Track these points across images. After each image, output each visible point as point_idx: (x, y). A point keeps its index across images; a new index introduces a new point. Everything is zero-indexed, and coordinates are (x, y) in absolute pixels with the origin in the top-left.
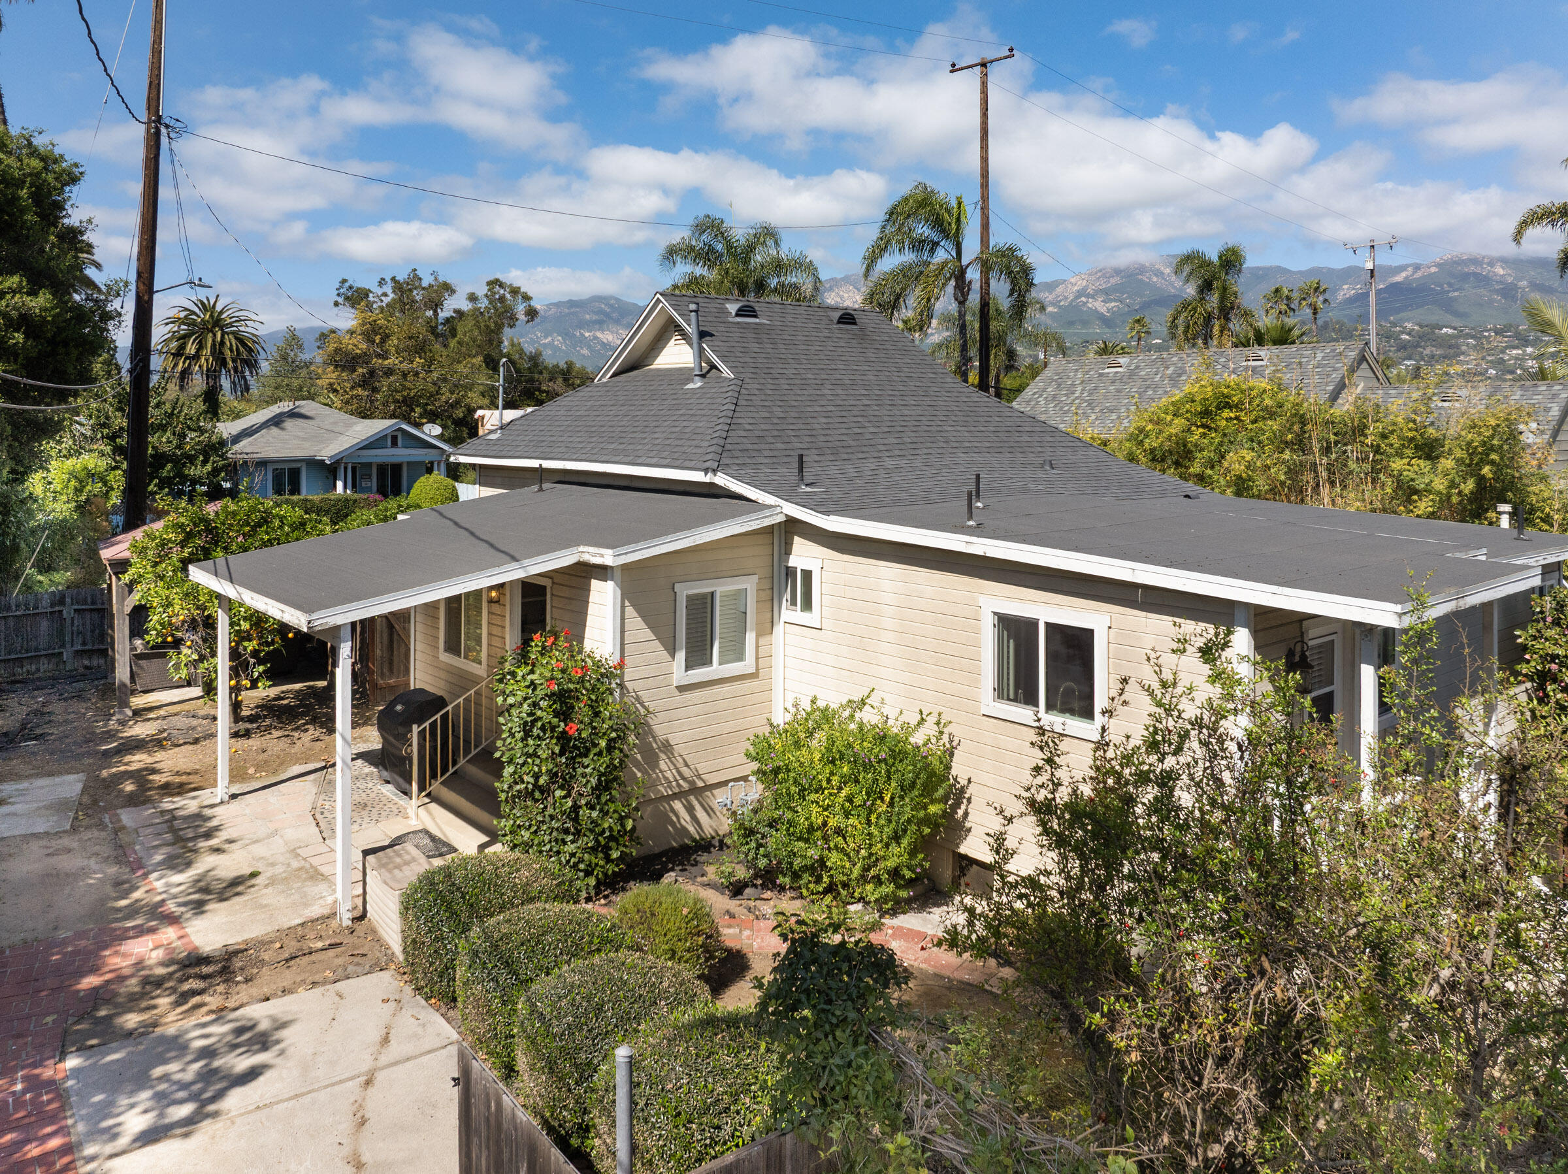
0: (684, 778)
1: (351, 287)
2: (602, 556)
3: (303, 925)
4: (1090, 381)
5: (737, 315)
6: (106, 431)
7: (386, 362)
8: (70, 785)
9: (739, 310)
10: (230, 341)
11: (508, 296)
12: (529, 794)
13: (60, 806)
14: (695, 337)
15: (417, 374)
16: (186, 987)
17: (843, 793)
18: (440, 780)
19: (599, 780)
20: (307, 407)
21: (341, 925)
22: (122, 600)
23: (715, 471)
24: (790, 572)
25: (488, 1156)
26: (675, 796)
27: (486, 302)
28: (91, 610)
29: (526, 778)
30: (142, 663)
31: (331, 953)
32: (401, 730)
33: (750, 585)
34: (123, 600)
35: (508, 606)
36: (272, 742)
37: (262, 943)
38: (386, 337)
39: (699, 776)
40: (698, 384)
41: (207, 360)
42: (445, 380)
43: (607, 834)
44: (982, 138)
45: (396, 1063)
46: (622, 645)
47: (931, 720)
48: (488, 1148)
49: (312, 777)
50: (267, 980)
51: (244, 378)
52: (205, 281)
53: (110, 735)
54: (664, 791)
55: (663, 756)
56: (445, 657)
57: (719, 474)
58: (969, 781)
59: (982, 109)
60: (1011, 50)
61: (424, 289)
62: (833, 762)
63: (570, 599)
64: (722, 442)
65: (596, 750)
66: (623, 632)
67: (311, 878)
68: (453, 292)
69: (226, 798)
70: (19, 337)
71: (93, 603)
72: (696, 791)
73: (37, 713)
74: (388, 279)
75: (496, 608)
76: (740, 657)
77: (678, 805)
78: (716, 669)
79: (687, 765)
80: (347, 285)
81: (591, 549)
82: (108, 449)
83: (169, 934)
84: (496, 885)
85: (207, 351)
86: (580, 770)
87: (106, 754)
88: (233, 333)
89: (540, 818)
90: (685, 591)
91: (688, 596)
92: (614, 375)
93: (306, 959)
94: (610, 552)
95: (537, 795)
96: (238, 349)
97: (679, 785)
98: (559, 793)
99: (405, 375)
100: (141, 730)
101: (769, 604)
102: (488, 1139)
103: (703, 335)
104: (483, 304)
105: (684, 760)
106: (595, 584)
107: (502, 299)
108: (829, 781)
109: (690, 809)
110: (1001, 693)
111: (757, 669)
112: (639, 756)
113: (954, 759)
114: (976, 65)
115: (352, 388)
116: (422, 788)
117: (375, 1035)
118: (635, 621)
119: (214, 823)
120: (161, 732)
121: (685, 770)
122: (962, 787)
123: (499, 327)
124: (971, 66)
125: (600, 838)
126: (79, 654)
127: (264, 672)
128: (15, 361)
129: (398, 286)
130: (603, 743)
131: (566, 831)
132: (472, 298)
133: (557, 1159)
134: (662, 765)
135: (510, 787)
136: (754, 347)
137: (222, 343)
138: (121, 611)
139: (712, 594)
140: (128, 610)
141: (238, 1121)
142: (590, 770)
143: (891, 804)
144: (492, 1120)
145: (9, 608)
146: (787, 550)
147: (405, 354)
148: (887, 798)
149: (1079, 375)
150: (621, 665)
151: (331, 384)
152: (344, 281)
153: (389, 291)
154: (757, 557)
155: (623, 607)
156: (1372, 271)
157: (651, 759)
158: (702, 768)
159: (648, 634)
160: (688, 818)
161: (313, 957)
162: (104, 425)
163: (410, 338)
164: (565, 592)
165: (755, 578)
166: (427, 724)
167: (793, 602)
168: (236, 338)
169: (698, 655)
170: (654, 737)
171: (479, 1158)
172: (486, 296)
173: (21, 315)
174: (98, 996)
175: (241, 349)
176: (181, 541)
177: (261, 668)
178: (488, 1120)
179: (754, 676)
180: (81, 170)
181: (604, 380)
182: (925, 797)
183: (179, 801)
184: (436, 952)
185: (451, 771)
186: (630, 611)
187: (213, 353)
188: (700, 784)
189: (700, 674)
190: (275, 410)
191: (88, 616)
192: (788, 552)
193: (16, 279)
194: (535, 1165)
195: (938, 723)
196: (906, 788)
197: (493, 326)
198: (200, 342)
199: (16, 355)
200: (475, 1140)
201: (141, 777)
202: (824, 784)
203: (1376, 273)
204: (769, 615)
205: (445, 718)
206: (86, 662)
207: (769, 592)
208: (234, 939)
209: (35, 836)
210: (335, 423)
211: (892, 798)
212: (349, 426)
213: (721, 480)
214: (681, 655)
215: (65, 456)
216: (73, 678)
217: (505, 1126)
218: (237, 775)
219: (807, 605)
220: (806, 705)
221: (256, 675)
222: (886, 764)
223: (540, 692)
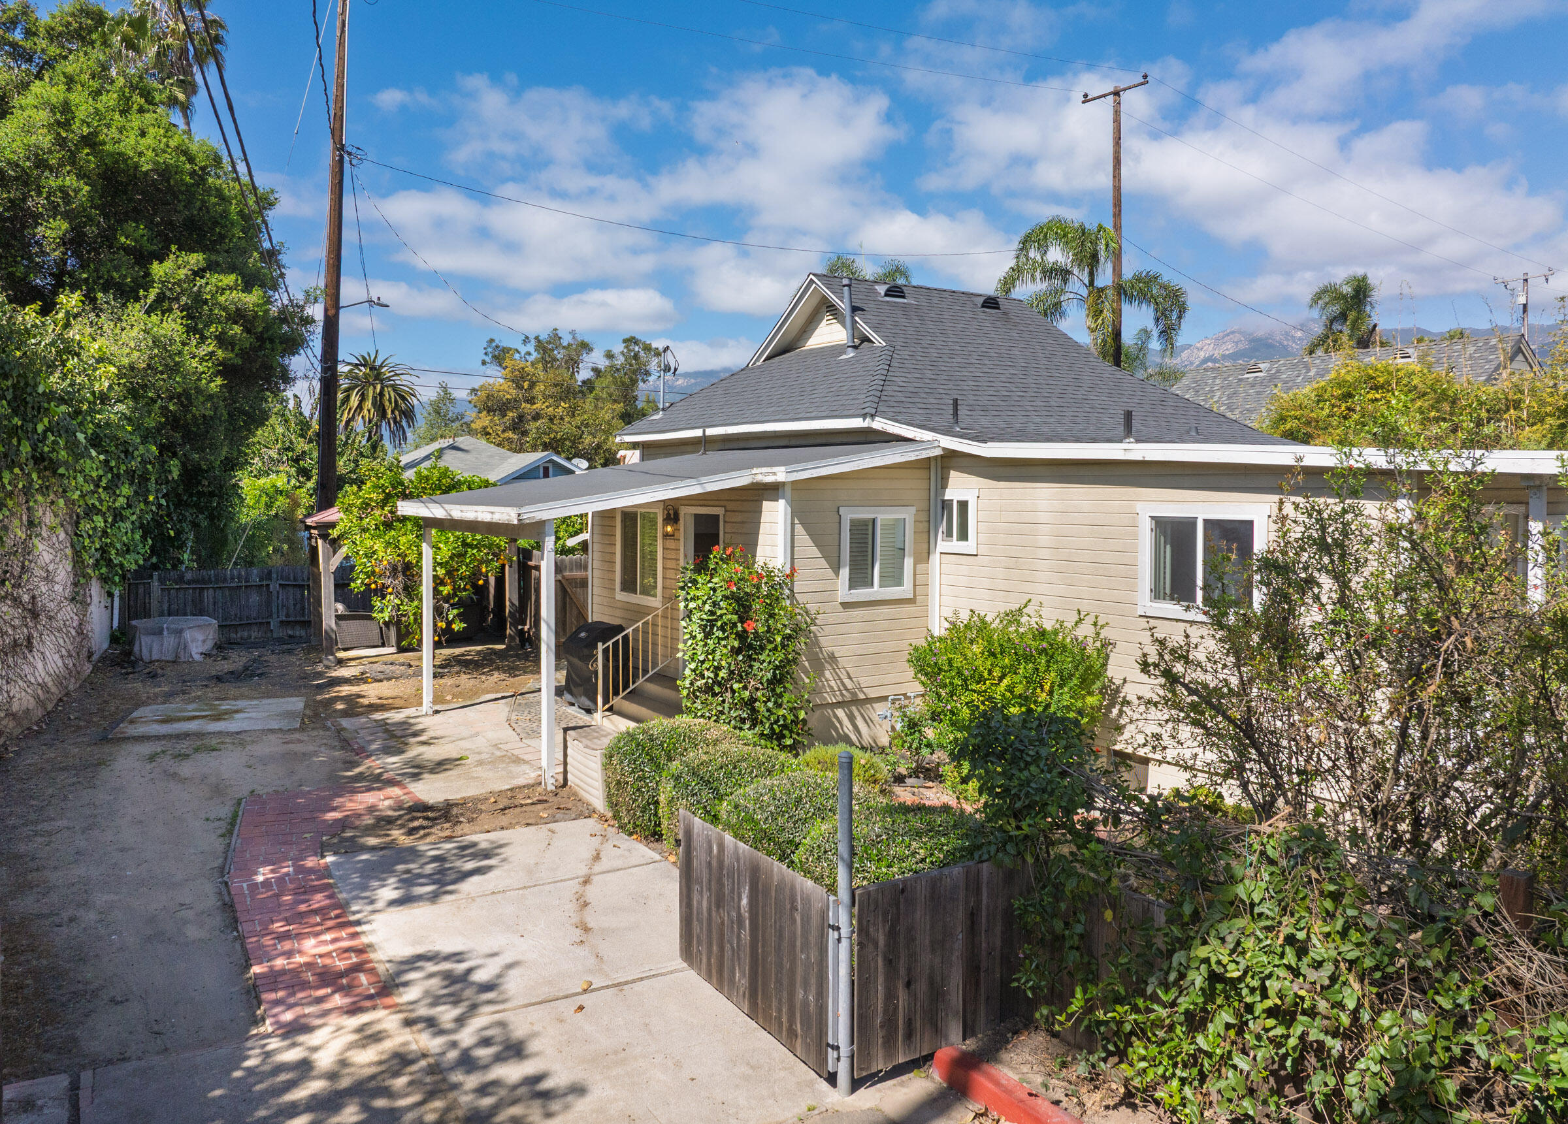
0: (847, 689)
1: (497, 347)
2: (775, 474)
3: (511, 790)
4: (1229, 386)
5: (886, 295)
6: (290, 454)
7: (534, 407)
8: (296, 703)
9: (888, 290)
10: (389, 393)
11: (642, 354)
12: (708, 689)
13: (290, 715)
14: (847, 312)
15: (562, 419)
16: (416, 824)
17: (1005, 682)
18: (622, 695)
19: (774, 673)
20: (463, 441)
21: (545, 790)
22: (327, 559)
23: (873, 416)
24: (946, 505)
25: (709, 898)
26: (840, 704)
27: (622, 359)
28: (294, 586)
29: (707, 674)
30: (342, 623)
31: (540, 807)
32: (586, 652)
33: (908, 515)
34: (329, 559)
35: (682, 540)
36: (465, 680)
37: (477, 800)
38: (533, 385)
39: (861, 689)
40: (851, 354)
41: (369, 411)
42: (587, 426)
43: (781, 722)
44: (1115, 166)
45: (608, 872)
46: (792, 559)
47: (1090, 620)
48: (710, 890)
49: (503, 701)
50: (485, 820)
51: (402, 427)
52: (383, 301)
53: (319, 675)
54: (831, 699)
55: (827, 665)
56: (621, 596)
57: (877, 418)
58: (1125, 681)
59: (1114, 138)
60: (1145, 77)
61: (564, 347)
62: (993, 655)
63: (743, 522)
64: (878, 394)
65: (770, 646)
66: (793, 547)
67: (514, 762)
68: (591, 350)
69: (430, 712)
70: (237, 329)
71: (295, 579)
72: (856, 702)
73: (254, 661)
74: (532, 337)
75: (671, 544)
76: (899, 582)
77: (840, 713)
78: (876, 591)
79: (850, 678)
80: (494, 344)
81: (764, 470)
82: (293, 471)
83: (396, 791)
84: (690, 737)
85: (368, 404)
86: (756, 665)
87: (318, 686)
88: (392, 386)
89: (720, 708)
90: (849, 515)
91: (852, 521)
92: (768, 358)
93: (518, 810)
94: (783, 469)
95: (717, 689)
96: (396, 401)
97: (842, 695)
98: (736, 686)
99: (551, 420)
100: (344, 672)
101: (925, 536)
102: (710, 881)
103: (855, 309)
104: (620, 361)
105: (848, 673)
106: (766, 505)
107: (636, 356)
108: (990, 672)
109: (852, 718)
110: (1157, 594)
111: (915, 596)
112: (806, 664)
113: (1110, 662)
114: (1109, 94)
115: (504, 431)
116: (606, 701)
117: (588, 854)
118: (803, 538)
119: (420, 727)
120: (363, 674)
121: (847, 682)
122: (1118, 687)
123: (634, 382)
124: (1104, 96)
125: (775, 726)
126: (283, 623)
127: (458, 615)
128: (232, 351)
129: (540, 345)
130: (778, 639)
131: (743, 721)
132: (610, 355)
133: (780, 869)
134: (828, 674)
135: (692, 684)
136: (903, 321)
137: (381, 394)
138: (326, 569)
139: (874, 520)
140: (333, 568)
141: (478, 900)
142: (763, 669)
143: (1051, 693)
144: (714, 863)
145: (225, 580)
146: (943, 484)
147: (551, 401)
148: (1047, 687)
149: (1217, 381)
150: (791, 576)
151: (485, 428)
152: (492, 341)
153: (532, 350)
154: (915, 486)
155: (793, 524)
156: (1525, 306)
157: (818, 666)
158: (864, 683)
159: (815, 551)
160: (850, 727)
161: (524, 808)
162: (288, 449)
163: (556, 385)
164: (738, 517)
165: (913, 510)
166: (610, 643)
167: (949, 534)
168: (394, 390)
169: (860, 577)
170: (820, 648)
171: (700, 903)
172: (622, 353)
173: (237, 309)
174: (344, 824)
175: (399, 401)
176: (382, 500)
177: (455, 612)
178: (710, 863)
179: (911, 601)
180: (277, 196)
181: (759, 364)
182: (1083, 689)
183: (386, 715)
184: (638, 790)
185: (631, 687)
186: (799, 528)
187: (374, 404)
188: (862, 696)
189: (861, 594)
190: (435, 446)
191: (291, 590)
192: (944, 486)
193: (233, 277)
194: (757, 883)
195: (1095, 624)
196: (1064, 679)
197: (627, 380)
198: (363, 394)
199: (233, 345)
200: (697, 887)
201: (350, 700)
202: (986, 674)
203: (1529, 307)
204: (926, 546)
205: (626, 638)
206: (290, 632)
207: (926, 524)
208: (454, 796)
209: (272, 731)
210: (491, 456)
211: (1052, 687)
212: (504, 459)
213: (879, 424)
214: (845, 572)
215: (255, 476)
216: (281, 641)
217: (727, 861)
218: (438, 699)
219: (964, 536)
220: (965, 616)
221: (451, 617)
222: (1047, 654)
223: (719, 594)
